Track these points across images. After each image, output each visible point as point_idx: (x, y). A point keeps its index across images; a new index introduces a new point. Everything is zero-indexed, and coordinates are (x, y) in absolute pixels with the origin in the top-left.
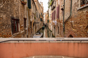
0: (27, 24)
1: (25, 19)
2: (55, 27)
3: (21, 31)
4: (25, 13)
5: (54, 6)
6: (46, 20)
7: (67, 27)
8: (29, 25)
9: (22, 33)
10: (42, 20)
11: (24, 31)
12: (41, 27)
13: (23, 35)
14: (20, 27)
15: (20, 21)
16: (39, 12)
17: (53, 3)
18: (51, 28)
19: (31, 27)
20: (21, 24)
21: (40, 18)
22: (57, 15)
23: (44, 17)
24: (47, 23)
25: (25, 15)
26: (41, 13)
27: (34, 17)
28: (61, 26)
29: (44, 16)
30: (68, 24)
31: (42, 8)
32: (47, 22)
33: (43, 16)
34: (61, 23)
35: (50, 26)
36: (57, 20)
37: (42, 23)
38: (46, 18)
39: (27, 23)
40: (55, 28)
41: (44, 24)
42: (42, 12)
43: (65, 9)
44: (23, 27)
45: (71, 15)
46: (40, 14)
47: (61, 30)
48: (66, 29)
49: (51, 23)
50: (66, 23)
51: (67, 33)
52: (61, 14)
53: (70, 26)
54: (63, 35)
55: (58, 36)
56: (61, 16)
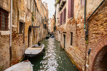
2: (66, 34)
5: (64, 1)
6: (51, 28)
8: (16, 26)
10: (45, 27)
16: (42, 15)
18: (58, 38)
19: (23, 31)
21: (43, 24)
22: (69, 12)
23: (50, 24)
25: (5, 4)
26: (45, 17)
30: (97, 21)
31: (47, 11)
32: (53, 31)
33: (47, 22)
34: (77, 24)
35: (58, 34)
36: (70, 21)
37: (46, 31)
38: (52, 26)
40: (65, 36)
41: (49, 33)
42: (46, 15)
47: (79, 38)
48: (93, 33)
49: (58, 30)
50: (91, 19)
51: (96, 41)
52: (78, 6)
53: (105, 24)
54: (84, 47)
55: (71, 49)
56: (77, 11)
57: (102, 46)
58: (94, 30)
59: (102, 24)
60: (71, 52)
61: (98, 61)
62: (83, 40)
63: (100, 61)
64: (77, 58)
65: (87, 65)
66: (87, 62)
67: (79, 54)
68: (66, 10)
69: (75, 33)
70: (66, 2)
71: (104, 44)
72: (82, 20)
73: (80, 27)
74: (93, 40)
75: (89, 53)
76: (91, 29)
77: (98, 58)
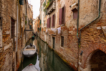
0: (15, 31)
1: (13, 21)
2: (55, 37)
3: (5, 44)
4: (13, 8)
5: (54, 8)
6: (35, 28)
7: (86, 37)
8: (19, 33)
9: (7, 49)
11: (10, 44)
12: (31, 37)
13: (9, 53)
14: (3, 37)
15: (3, 22)
16: (29, 17)
17: (51, 5)
19: (21, 36)
20: (6, 30)
21: (29, 25)
24: (37, 32)
25: (14, 14)
27: (24, 21)
28: (69, 36)
29: (34, 23)
30: (88, 32)
31: (32, 13)
33: (32, 23)
35: (44, 35)
38: (36, 26)
39: (16, 28)
41: (33, 33)
42: (32, 17)
43: (80, 9)
44: (10, 37)
45: (100, 18)
46: (30, 20)
47: (71, 42)
48: (85, 40)
49: (44, 32)
50: (83, 30)
51: (87, 46)
52: (70, 17)
53: (95, 35)
54: (77, 49)
55: (62, 50)
56: (69, 21)
57: (93, 50)
58: (86, 38)
59: (92, 35)
60: (62, 52)
61: (88, 59)
62: (75, 44)
63: (89, 60)
64: (69, 58)
65: (80, 63)
66: (80, 61)
67: (72, 55)
68: (55, 16)
69: (67, 37)
70: (55, 9)
71: (94, 49)
72: (74, 29)
73: (72, 33)
74: (85, 45)
75: (81, 54)
76: (83, 37)
77: (89, 58)
